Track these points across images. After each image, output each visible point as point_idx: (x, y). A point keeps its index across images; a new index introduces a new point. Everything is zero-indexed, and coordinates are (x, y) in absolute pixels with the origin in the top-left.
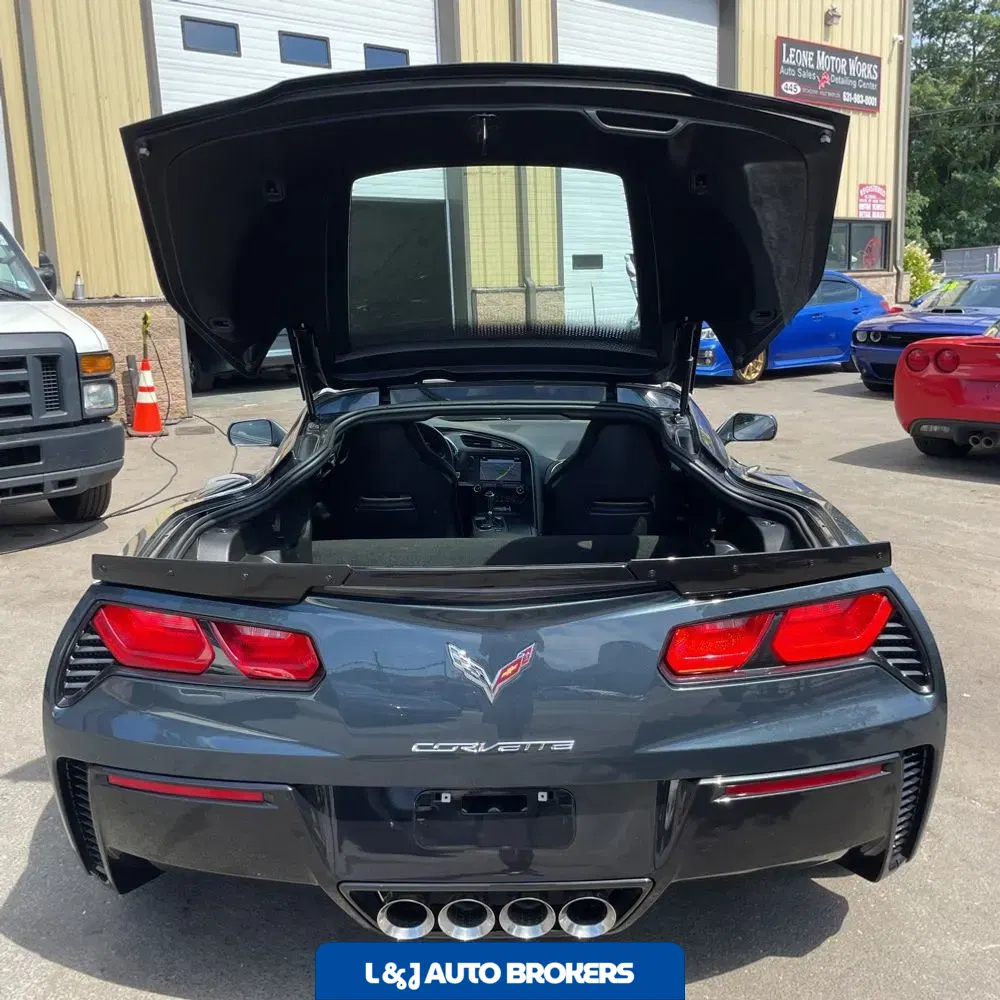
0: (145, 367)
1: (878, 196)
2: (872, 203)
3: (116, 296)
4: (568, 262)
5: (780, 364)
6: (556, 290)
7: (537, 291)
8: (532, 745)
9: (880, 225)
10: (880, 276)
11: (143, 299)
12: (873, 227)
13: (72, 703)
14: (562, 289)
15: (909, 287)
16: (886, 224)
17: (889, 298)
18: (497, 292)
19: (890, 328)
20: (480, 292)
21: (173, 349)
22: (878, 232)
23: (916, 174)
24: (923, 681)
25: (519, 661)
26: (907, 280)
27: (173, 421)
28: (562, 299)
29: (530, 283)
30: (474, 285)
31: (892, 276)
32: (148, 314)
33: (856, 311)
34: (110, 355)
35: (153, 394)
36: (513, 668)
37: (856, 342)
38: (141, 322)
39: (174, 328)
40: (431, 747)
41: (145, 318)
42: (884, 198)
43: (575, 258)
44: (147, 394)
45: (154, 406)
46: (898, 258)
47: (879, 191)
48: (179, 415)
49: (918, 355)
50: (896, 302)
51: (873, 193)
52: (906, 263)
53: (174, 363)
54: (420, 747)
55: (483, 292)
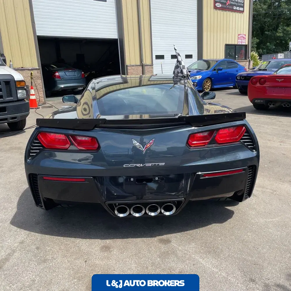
0: (32, 88)
1: (244, 38)
2: (242, 40)
3: (22, 68)
4: (154, 57)
5: (216, 87)
6: (151, 65)
7: (146, 66)
8: (154, 164)
9: (244, 46)
10: (244, 61)
11: (30, 68)
12: (242, 47)
13: (32, 159)
14: (153, 65)
15: (252, 64)
16: (246, 46)
17: (247, 67)
18: (134, 66)
19: (247, 75)
20: (129, 66)
21: (39, 83)
22: (244, 48)
23: (255, 32)
24: (254, 148)
25: (150, 143)
26: (252, 62)
27: (40, 105)
28: (153, 68)
29: (143, 63)
30: (127, 64)
31: (248, 61)
32: (32, 72)
33: (237, 71)
34: (24, 81)
35: (35, 96)
36: (149, 145)
37: (237, 79)
38: (30, 75)
39: (40, 77)
40: (128, 165)
41: (31, 74)
42: (245, 38)
43: (156, 56)
44: (33, 96)
45: (35, 100)
46: (249, 56)
47: (244, 36)
48: (42, 103)
49: (254, 80)
50: (249, 69)
51: (242, 37)
52: (251, 57)
53: (40, 87)
54: (125, 166)
55: (130, 66)
